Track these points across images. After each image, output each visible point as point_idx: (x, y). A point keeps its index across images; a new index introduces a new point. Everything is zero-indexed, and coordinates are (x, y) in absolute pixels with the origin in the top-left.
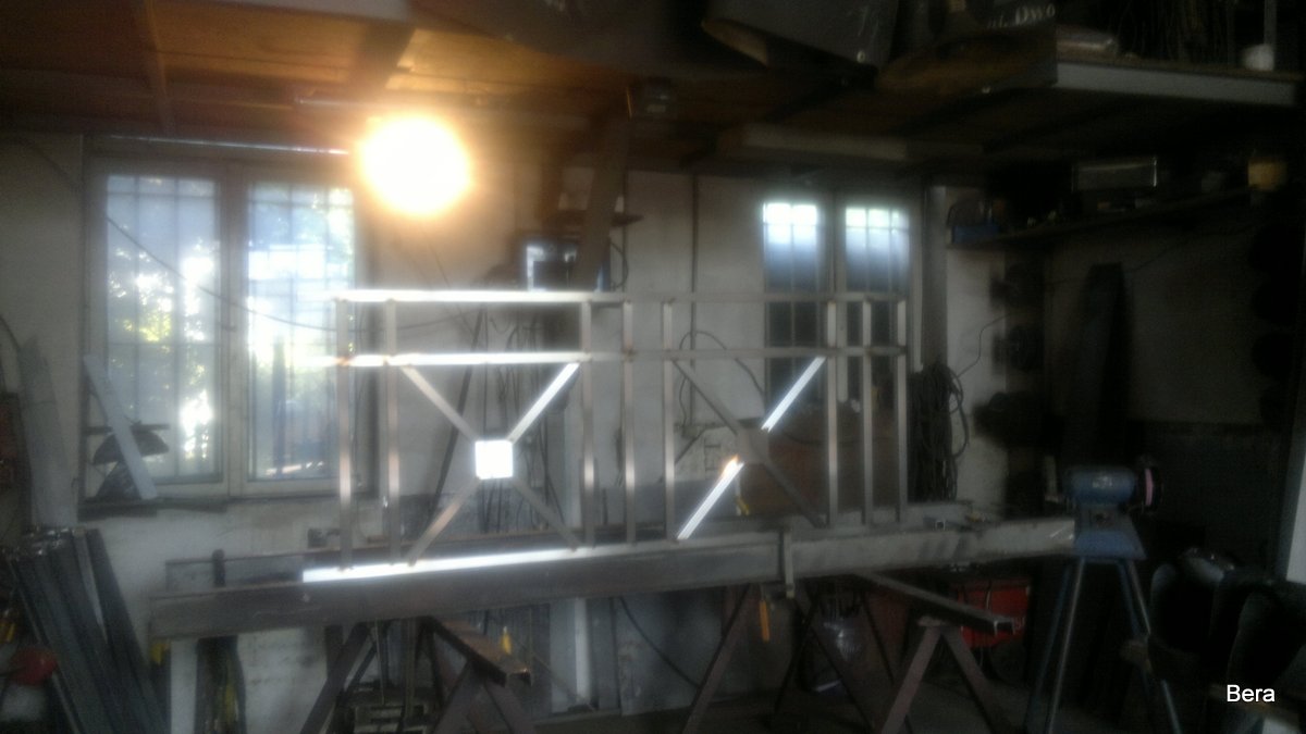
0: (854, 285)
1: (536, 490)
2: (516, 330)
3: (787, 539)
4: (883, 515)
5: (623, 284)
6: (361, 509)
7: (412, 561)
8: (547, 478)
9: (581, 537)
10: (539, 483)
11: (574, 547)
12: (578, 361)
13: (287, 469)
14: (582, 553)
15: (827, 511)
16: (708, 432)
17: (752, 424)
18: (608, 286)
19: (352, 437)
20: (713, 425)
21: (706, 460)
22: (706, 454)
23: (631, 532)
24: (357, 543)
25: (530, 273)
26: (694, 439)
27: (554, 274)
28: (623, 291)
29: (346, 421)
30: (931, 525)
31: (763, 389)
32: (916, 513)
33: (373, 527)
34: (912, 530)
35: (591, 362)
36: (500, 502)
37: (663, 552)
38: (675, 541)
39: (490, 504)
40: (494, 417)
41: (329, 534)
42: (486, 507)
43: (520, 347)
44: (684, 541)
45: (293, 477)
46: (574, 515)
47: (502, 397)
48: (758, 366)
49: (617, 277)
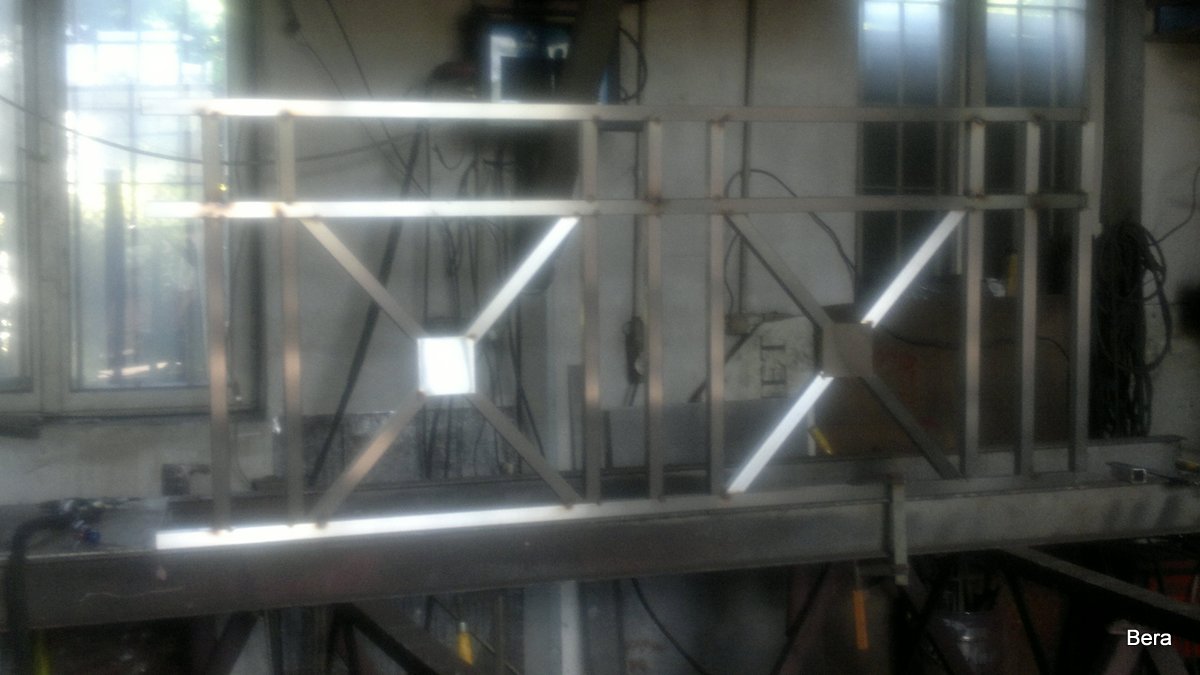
0: (997, 96)
1: (506, 410)
2: (474, 165)
3: (899, 494)
4: (1048, 459)
5: (637, 96)
6: (241, 435)
7: (321, 520)
8: (521, 395)
9: (577, 485)
10: (508, 400)
11: (567, 502)
12: (576, 214)
13: (130, 371)
14: (580, 511)
15: (961, 449)
16: (767, 326)
17: (845, 315)
18: (616, 96)
19: (227, 324)
20: (776, 316)
21: (762, 370)
22: (762, 359)
23: (656, 479)
24: (237, 487)
25: (496, 76)
26: (744, 337)
27: (531, 78)
28: (638, 102)
29: (216, 303)
30: (1122, 475)
31: (852, 259)
32: (1099, 456)
33: (258, 463)
34: (1091, 484)
35: (596, 215)
36: (449, 426)
37: (707, 512)
38: (724, 495)
39: (434, 429)
40: (439, 301)
41: (192, 473)
42: (428, 435)
43: (479, 193)
44: (739, 494)
45: (137, 385)
46: (561, 450)
47: (452, 270)
48: (845, 225)
49: (629, 84)
